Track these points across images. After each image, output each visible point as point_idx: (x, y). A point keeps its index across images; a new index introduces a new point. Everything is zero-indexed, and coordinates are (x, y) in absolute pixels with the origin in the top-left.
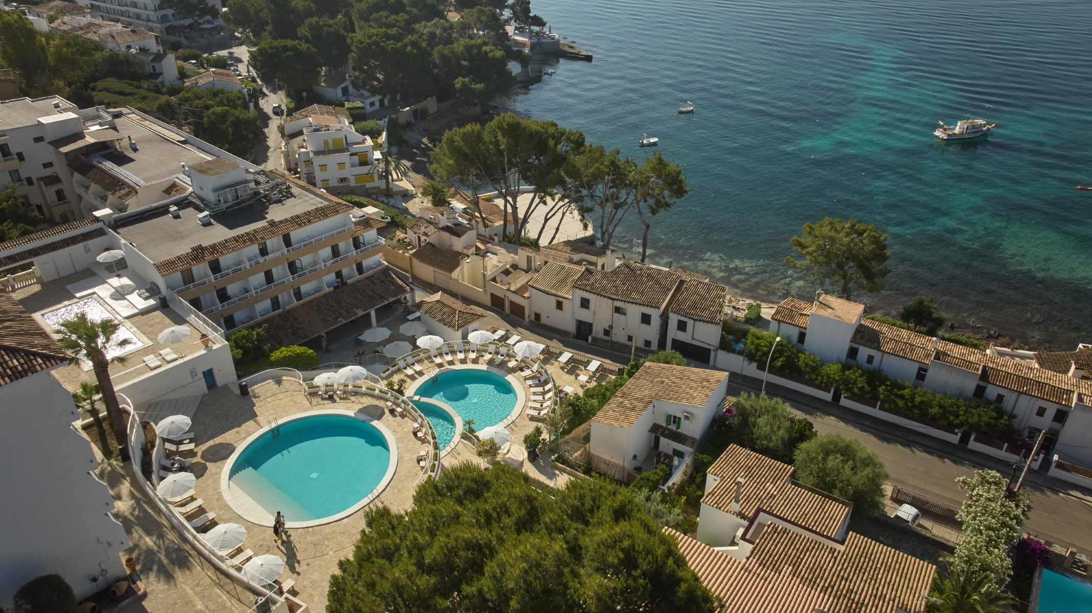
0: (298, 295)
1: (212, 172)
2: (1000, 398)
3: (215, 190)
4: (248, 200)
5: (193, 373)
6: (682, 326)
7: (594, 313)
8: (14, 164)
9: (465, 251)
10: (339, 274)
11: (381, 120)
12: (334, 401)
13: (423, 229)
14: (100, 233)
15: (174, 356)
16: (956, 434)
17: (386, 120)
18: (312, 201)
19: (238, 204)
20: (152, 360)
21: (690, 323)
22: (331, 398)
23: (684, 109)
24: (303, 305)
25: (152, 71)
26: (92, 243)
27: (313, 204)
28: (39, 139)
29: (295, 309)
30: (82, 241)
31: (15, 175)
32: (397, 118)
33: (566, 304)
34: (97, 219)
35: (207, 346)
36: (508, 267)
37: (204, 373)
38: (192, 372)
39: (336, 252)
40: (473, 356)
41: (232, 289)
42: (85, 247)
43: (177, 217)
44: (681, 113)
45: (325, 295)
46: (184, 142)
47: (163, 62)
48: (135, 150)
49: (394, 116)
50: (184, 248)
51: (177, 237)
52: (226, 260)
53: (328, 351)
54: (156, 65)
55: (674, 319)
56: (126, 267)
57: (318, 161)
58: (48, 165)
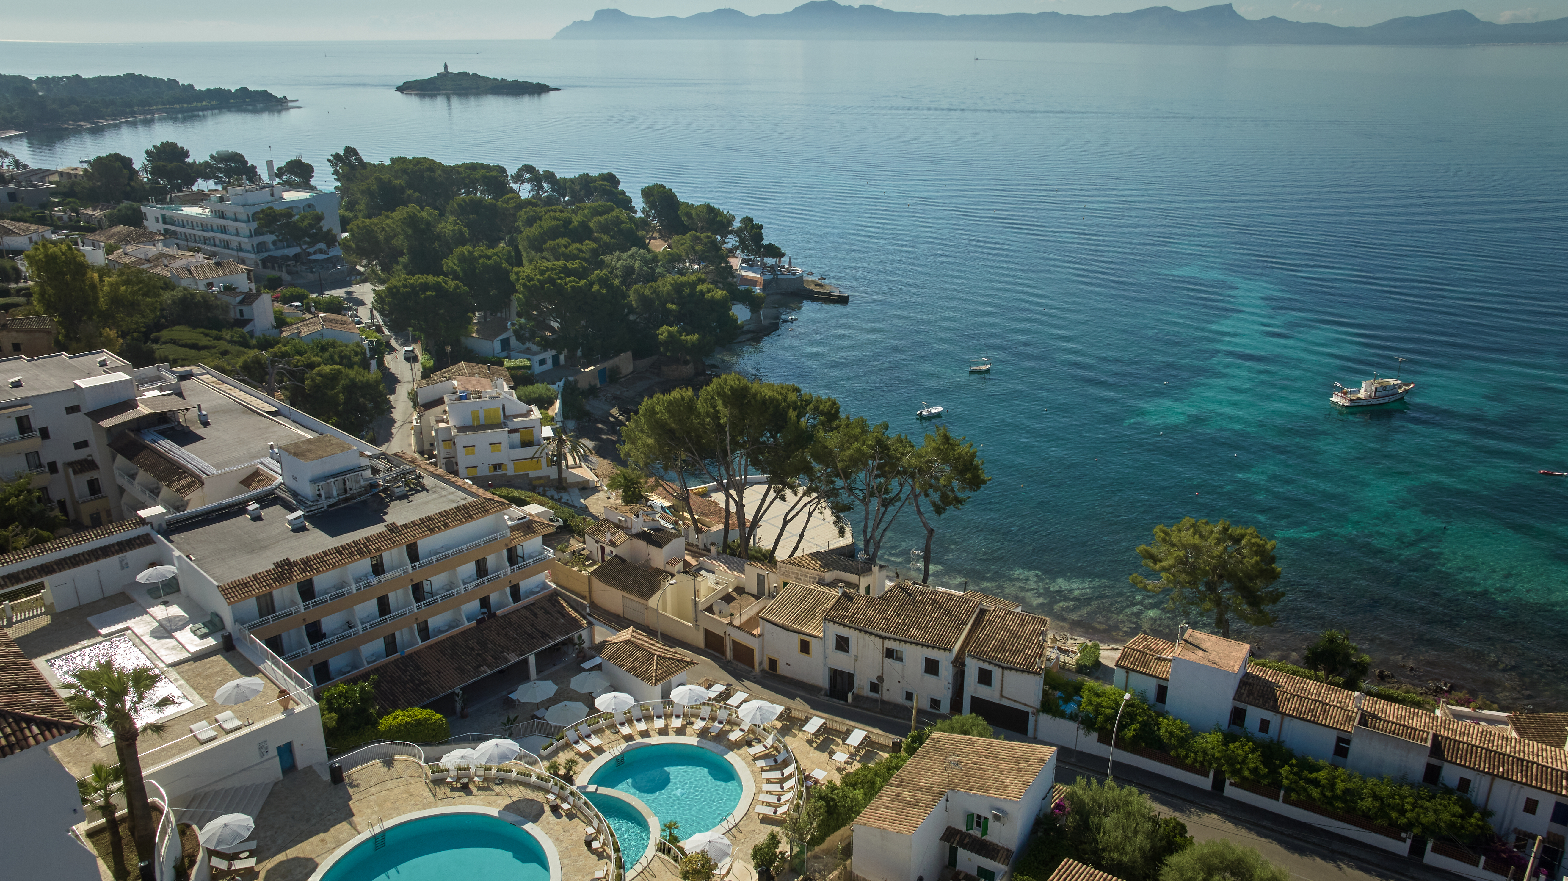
0: (424, 632)
1: (310, 455)
2: (1464, 784)
3: (314, 481)
4: (361, 494)
5: (263, 749)
6: (985, 677)
7: (856, 658)
8: (34, 443)
9: (669, 568)
10: (485, 602)
11: (554, 383)
12: (469, 793)
13: (608, 536)
14: (145, 540)
15: (237, 723)
16: (1404, 840)
17: (561, 383)
18: (451, 497)
19: (346, 500)
20: (203, 730)
21: (996, 673)
22: (465, 788)
23: (978, 368)
24: (430, 647)
25: (238, 316)
26: (131, 556)
27: (453, 501)
28: (72, 410)
29: (418, 653)
30: (117, 552)
31: (33, 459)
32: (576, 382)
33: (814, 645)
34: (143, 521)
35: (286, 708)
36: (730, 590)
37: (279, 748)
38: (261, 748)
39: (482, 570)
40: (677, 723)
41: (329, 623)
42: (121, 561)
43: (257, 518)
44: (973, 372)
45: (463, 633)
46: (275, 414)
47: (254, 305)
48: (206, 424)
49: (572, 379)
50: (264, 563)
51: (254, 547)
52: (322, 581)
53: (463, 716)
54: (244, 308)
55: (972, 667)
56: (178, 590)
57: (463, 440)
58: (81, 445)
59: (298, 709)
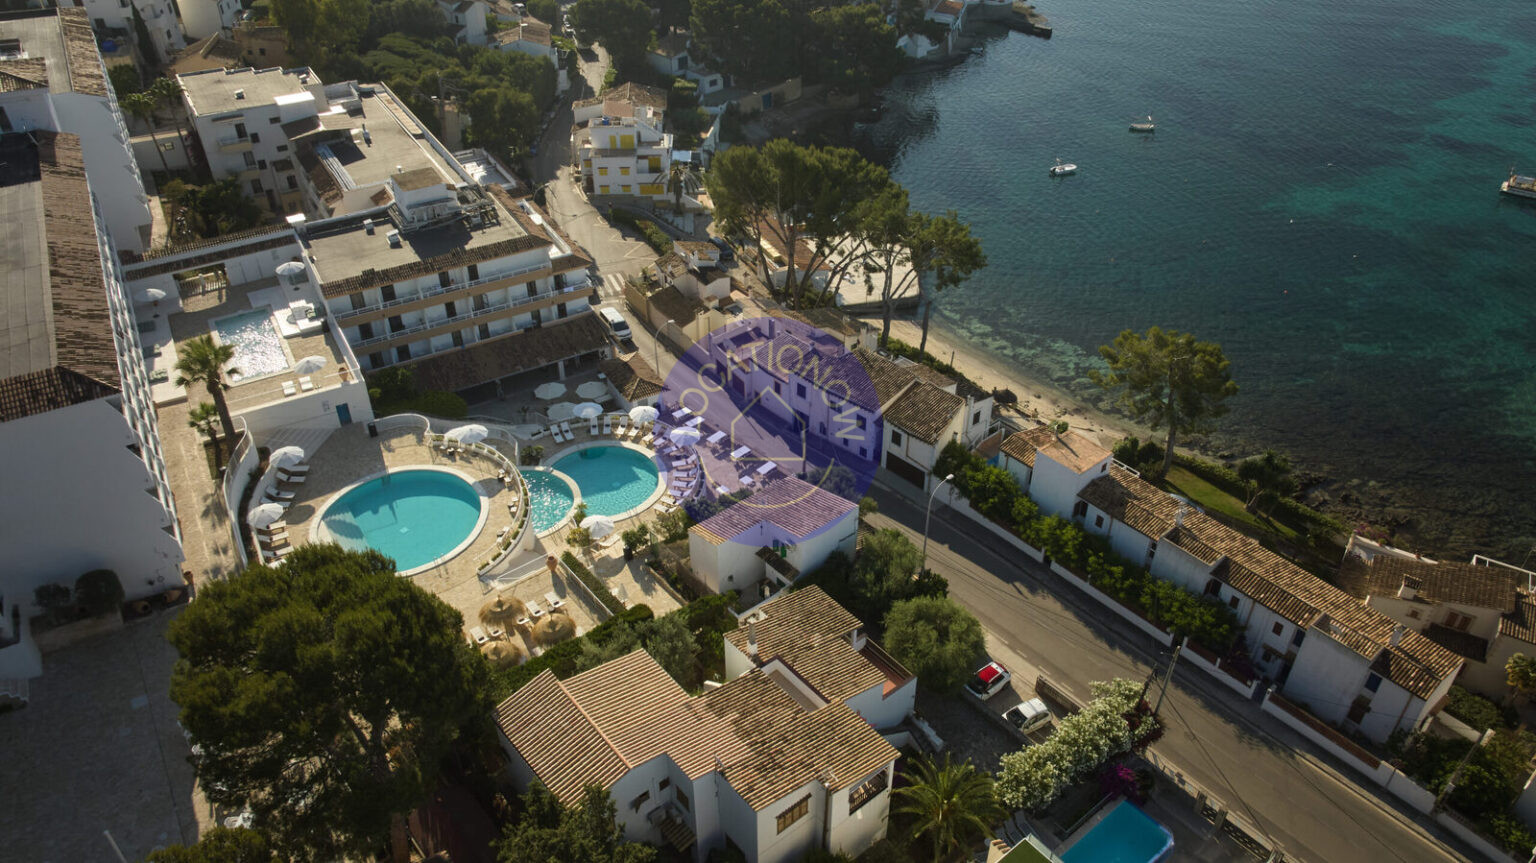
0: (484, 332)
1: (410, 186)
2: (1235, 601)
3: (409, 207)
4: (447, 219)
5: (325, 406)
6: (896, 439)
8: (248, 145)
9: (706, 304)
10: (536, 316)
11: (717, 106)
12: (454, 461)
13: (670, 268)
14: (290, 240)
15: (310, 386)
16: (1168, 634)
17: (724, 106)
18: (511, 230)
19: (436, 223)
20: (288, 387)
21: (904, 437)
22: (451, 456)
23: (1139, 126)
24: (485, 345)
25: (454, 22)
26: (281, 250)
28: (275, 120)
29: (475, 348)
30: (270, 247)
31: (248, 156)
32: (739, 105)
34: (289, 226)
35: (345, 380)
37: (338, 407)
38: (324, 405)
39: (532, 289)
41: (407, 318)
42: (273, 254)
43: (371, 232)
44: (1133, 130)
45: (513, 338)
46: (418, 137)
47: (467, 13)
48: (368, 141)
49: (734, 102)
50: (355, 271)
51: (358, 255)
52: (401, 287)
53: (503, 400)
54: (460, 16)
55: (888, 429)
56: (307, 280)
57: (598, 162)
58: (282, 148)
59: (352, 382)
